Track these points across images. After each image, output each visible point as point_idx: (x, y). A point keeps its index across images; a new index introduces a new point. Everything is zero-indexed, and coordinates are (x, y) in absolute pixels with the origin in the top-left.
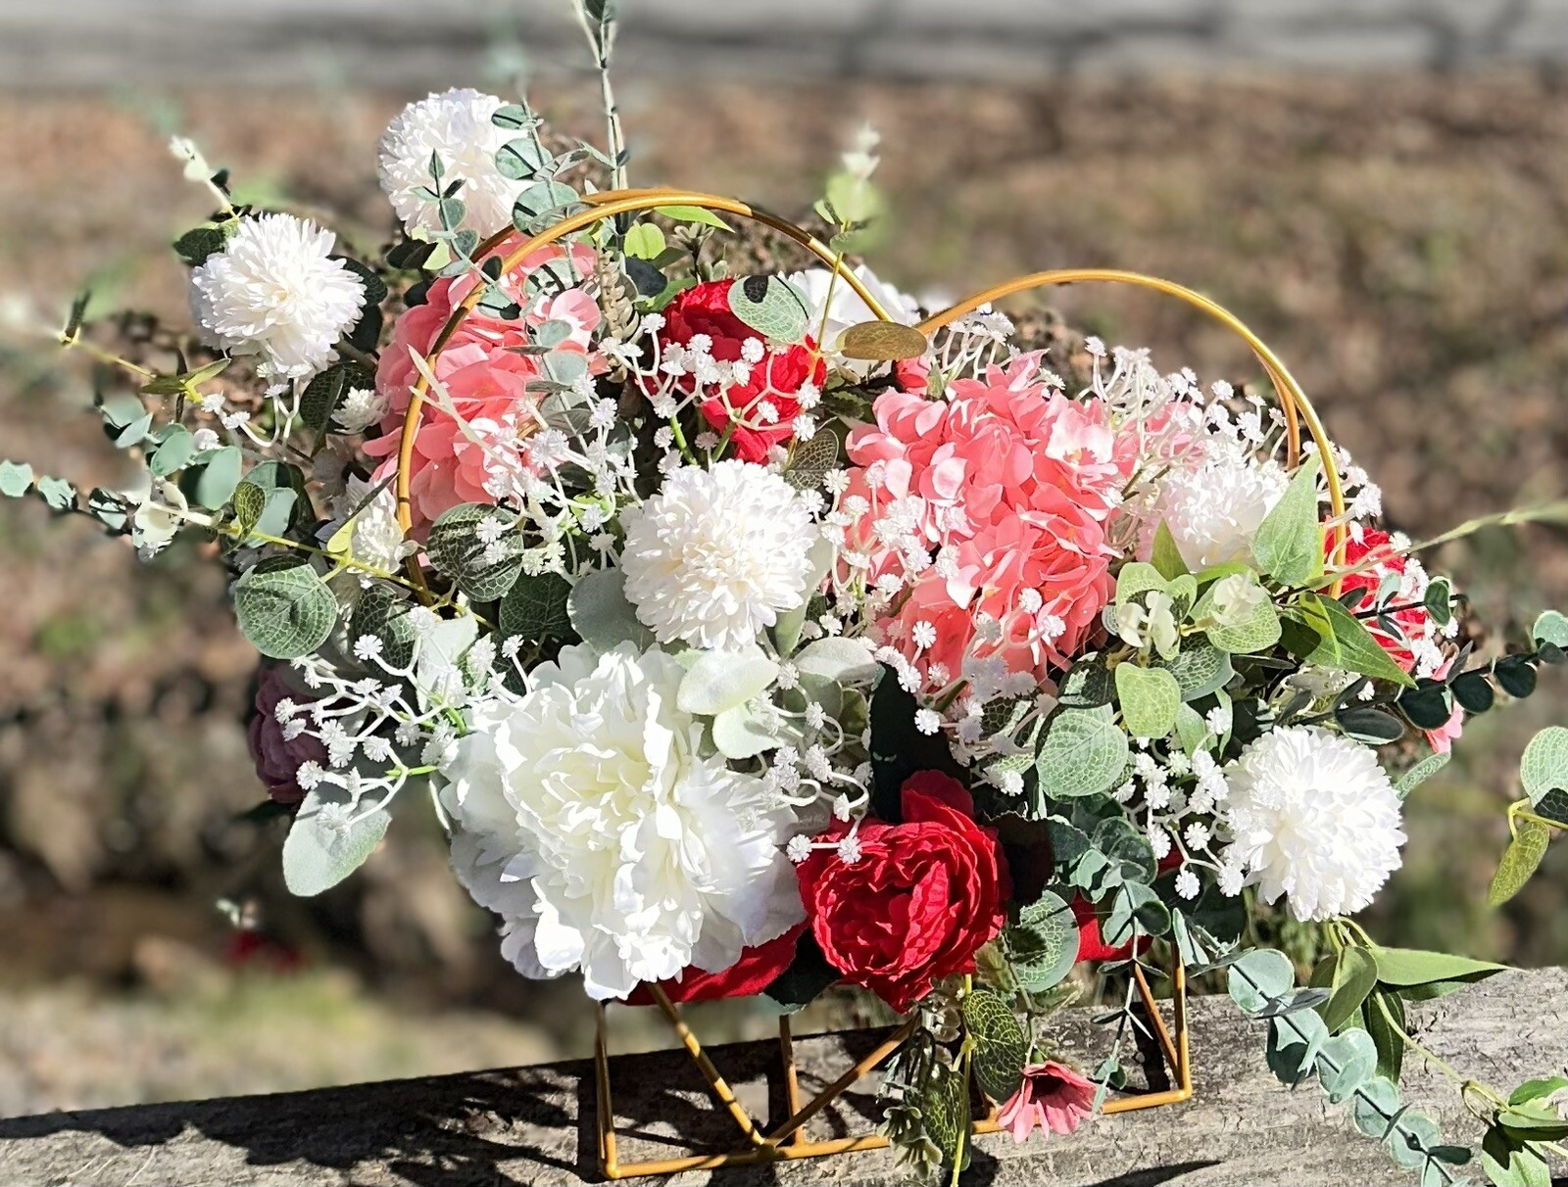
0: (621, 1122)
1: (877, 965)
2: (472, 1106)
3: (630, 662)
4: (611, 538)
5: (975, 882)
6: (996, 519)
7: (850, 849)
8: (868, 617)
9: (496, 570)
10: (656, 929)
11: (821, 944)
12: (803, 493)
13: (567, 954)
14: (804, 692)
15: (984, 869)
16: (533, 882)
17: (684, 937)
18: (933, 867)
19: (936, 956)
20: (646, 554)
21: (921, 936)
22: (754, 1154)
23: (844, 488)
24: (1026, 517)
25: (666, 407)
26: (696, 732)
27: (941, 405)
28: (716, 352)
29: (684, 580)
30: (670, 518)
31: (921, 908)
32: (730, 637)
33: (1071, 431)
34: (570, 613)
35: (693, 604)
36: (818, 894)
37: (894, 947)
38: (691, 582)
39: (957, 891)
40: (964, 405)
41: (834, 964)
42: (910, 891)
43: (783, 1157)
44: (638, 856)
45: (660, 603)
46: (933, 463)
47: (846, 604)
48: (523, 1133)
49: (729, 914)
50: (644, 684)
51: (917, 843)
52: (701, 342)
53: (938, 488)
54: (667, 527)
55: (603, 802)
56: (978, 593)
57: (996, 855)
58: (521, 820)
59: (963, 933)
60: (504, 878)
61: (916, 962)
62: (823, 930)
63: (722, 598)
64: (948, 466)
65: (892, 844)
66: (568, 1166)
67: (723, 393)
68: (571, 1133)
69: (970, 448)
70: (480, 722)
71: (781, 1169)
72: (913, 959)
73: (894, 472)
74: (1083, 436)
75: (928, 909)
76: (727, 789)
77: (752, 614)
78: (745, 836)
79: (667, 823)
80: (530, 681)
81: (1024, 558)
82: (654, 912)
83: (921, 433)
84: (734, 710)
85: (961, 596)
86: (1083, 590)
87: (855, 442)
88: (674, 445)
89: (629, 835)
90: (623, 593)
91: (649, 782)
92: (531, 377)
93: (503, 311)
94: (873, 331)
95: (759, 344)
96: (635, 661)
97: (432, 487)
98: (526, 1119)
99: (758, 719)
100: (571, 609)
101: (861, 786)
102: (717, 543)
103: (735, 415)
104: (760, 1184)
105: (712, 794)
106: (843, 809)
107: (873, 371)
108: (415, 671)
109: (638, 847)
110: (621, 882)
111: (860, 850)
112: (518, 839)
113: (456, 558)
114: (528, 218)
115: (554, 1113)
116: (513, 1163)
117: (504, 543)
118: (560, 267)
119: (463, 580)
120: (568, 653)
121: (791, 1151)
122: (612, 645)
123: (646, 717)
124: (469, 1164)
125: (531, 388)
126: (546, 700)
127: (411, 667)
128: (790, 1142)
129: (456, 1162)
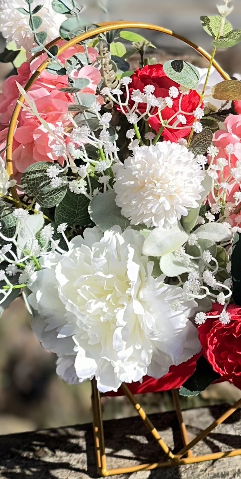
0: (107, 450)
1: (237, 371)
2: (36, 445)
3: (118, 235)
4: (108, 178)
7: (225, 318)
8: (226, 214)
9: (55, 193)
10: (131, 358)
11: (211, 362)
12: (198, 156)
13: (89, 371)
14: (199, 247)
16: (73, 337)
17: (144, 362)
20: (127, 183)
22: (169, 463)
23: (216, 154)
25: (133, 119)
26: (151, 266)
28: (156, 94)
29: (145, 195)
30: (138, 166)
32: (166, 222)
34: (90, 212)
35: (150, 205)
36: (209, 339)
38: (148, 195)
41: (217, 371)
43: (183, 463)
44: (124, 323)
45: (133, 206)
47: (215, 209)
48: (61, 457)
49: (165, 350)
50: (125, 245)
52: (150, 88)
54: (137, 170)
55: (107, 299)
58: (68, 308)
60: (59, 336)
62: (211, 355)
63: (163, 202)
66: (83, 471)
67: (159, 113)
68: (83, 456)
70: (47, 264)
71: (182, 468)
73: (238, 148)
76: (165, 292)
77: (176, 211)
78: (173, 314)
79: (137, 308)
80: (70, 245)
82: (131, 350)
84: (168, 255)
87: (217, 138)
88: (135, 137)
89: (120, 314)
90: (115, 203)
91: (129, 289)
92: (71, 104)
93: (58, 71)
94: (229, 85)
95: (176, 89)
96: (120, 234)
97: (21, 157)
98: (62, 450)
99: (179, 259)
100: (90, 211)
101: (229, 289)
102: (161, 177)
103: (164, 123)
104: (172, 476)
105: (158, 294)
106: (222, 298)
107: (223, 106)
108: (16, 239)
109: (124, 319)
110: (117, 335)
111: (229, 317)
112: (66, 318)
113: (36, 187)
114: (67, 33)
115: (75, 447)
116: (57, 471)
117: (60, 178)
118: (82, 57)
119: (38, 197)
120: (87, 231)
121: (186, 460)
122: (109, 227)
123: (127, 259)
124: (37, 472)
125: (71, 109)
126: (78, 254)
127: (15, 237)
128: (186, 456)
129: (31, 471)
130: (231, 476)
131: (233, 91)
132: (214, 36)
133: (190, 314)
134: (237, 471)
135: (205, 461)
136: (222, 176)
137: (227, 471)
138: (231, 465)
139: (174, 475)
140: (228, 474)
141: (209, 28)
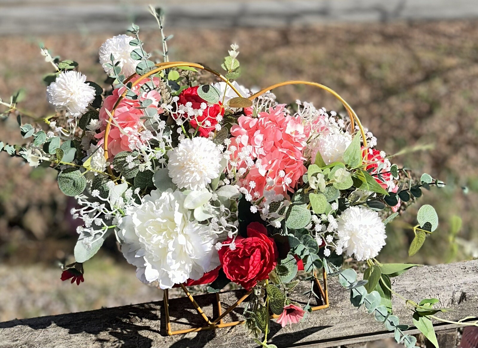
0: (172, 318)
1: (241, 278)
2: (131, 314)
3: (171, 194)
4: (165, 160)
5: (268, 254)
6: (272, 151)
7: (233, 246)
8: (237, 179)
9: (132, 170)
10: (179, 269)
11: (225, 273)
12: (218, 145)
13: (154, 277)
14: (219, 201)
15: (270, 250)
16: (144, 257)
17: (187, 271)
18: (256, 250)
19: (257, 275)
20: (174, 164)
21: (253, 270)
22: (209, 327)
23: (230, 143)
24: (280, 150)
25: (180, 122)
26: (189, 214)
27: (256, 119)
28: (193, 107)
29: (185, 171)
30: (181, 154)
31: (253, 262)
32: (198, 186)
33: (292, 126)
34: (153, 181)
35: (188, 178)
36: (224, 258)
37: (246, 273)
38: (187, 172)
39: (263, 257)
40: (263, 119)
41: (229, 278)
42: (250, 257)
43: (217, 327)
44: (173, 249)
45: (178, 178)
46: (254, 135)
47: (231, 176)
48: (145, 323)
49: (200, 264)
50: (174, 200)
51: (252, 244)
52: (189, 104)
53: (256, 143)
54: (180, 156)
55: (163, 234)
56: (267, 172)
57: (273, 246)
58: (140, 240)
59: (265, 268)
60: (136, 256)
61: (252, 277)
62: (225, 268)
63: (196, 176)
64: (259, 136)
65: (244, 244)
66: (158, 332)
67: (196, 118)
68: (158, 322)
69: (264, 131)
70: (128, 212)
71: (217, 331)
72: (250, 276)
73: (244, 139)
74: (296, 127)
75: (255, 262)
76: (198, 229)
77: (204, 180)
78: (203, 243)
79: (181, 239)
80: (143, 200)
81: (280, 162)
82: (178, 265)
83: (251, 127)
84: (200, 207)
85: (263, 173)
86: (296, 170)
87: (233, 130)
88: (182, 133)
89: (171, 244)
90: (168, 175)
91: (176, 228)
92: (142, 115)
93: (133, 97)
94: (238, 100)
95: (205, 104)
97: (114, 146)
98: (146, 318)
99: (207, 209)
101: (236, 227)
102: (194, 160)
103: (199, 124)
104: (211, 335)
105: (193, 231)
106: (231, 234)
107: (237, 110)
109: (173, 247)
110: (169, 257)
111: (235, 246)
112: (140, 245)
113: (121, 167)
114: (140, 70)
115: (154, 316)
116: (142, 331)
117: (134, 163)
118: (150, 84)
119: (123, 173)
120: (153, 192)
121: (219, 326)
122: (165, 190)
123: (175, 210)
124: (130, 332)
125: (142, 118)
126: (147, 206)
127: (108, 198)
128: (219, 323)
129: (127, 331)
131: (240, 103)
132: (228, 70)
133: (214, 242)
136: (233, 157)
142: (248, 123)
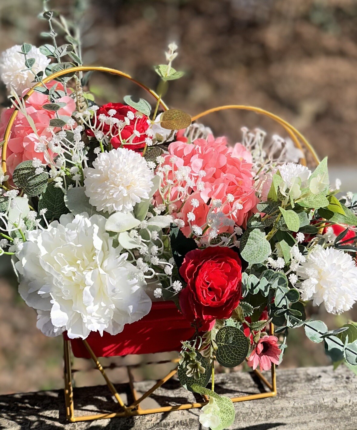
3: (86, 219)
4: (79, 176)
8: (170, 211)
9: (38, 184)
14: (149, 232)
16: (51, 294)
23: (163, 162)
25: (99, 135)
26: (111, 241)
32: (124, 207)
34: (65, 201)
35: (112, 191)
40: (200, 147)
44: (92, 283)
46: (191, 160)
47: (162, 207)
55: (78, 263)
56: (210, 200)
60: (40, 292)
63: (122, 190)
64: (196, 161)
67: (119, 134)
69: (204, 156)
70: (31, 238)
77: (132, 200)
80: (49, 225)
82: (97, 306)
83: (185, 154)
85: (205, 199)
89: (88, 275)
90: (85, 194)
91: (95, 256)
93: (43, 93)
94: (173, 114)
95: (133, 114)
96: (88, 219)
97: (14, 164)
100: (66, 199)
101: (171, 265)
103: (123, 142)
107: (168, 139)
108: (8, 215)
109: (92, 279)
110: (86, 292)
113: (23, 180)
119: (26, 188)
120: (63, 217)
122: (80, 213)
125: (52, 124)
127: (6, 213)
130: (171, 426)
131: (176, 120)
134: (176, 423)
135: (151, 414)
137: (168, 422)
138: (171, 417)
139: (126, 423)
140: (169, 425)
141: (159, 71)
142: (182, 151)
